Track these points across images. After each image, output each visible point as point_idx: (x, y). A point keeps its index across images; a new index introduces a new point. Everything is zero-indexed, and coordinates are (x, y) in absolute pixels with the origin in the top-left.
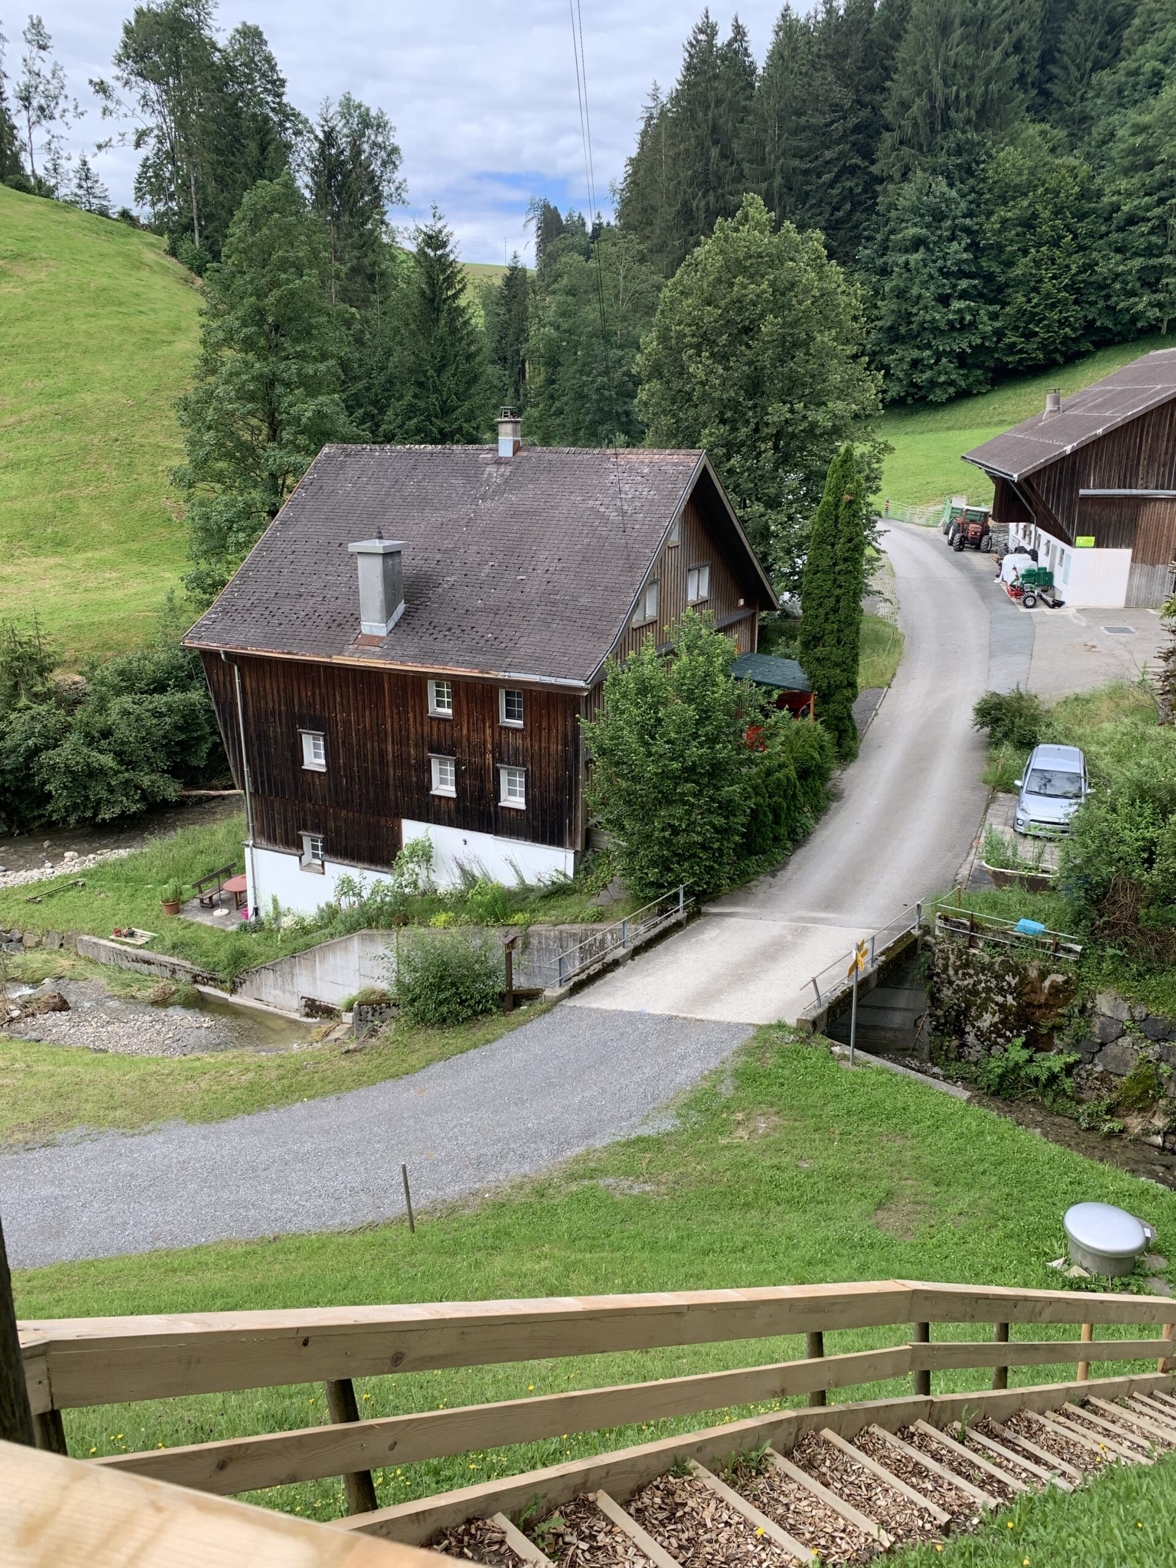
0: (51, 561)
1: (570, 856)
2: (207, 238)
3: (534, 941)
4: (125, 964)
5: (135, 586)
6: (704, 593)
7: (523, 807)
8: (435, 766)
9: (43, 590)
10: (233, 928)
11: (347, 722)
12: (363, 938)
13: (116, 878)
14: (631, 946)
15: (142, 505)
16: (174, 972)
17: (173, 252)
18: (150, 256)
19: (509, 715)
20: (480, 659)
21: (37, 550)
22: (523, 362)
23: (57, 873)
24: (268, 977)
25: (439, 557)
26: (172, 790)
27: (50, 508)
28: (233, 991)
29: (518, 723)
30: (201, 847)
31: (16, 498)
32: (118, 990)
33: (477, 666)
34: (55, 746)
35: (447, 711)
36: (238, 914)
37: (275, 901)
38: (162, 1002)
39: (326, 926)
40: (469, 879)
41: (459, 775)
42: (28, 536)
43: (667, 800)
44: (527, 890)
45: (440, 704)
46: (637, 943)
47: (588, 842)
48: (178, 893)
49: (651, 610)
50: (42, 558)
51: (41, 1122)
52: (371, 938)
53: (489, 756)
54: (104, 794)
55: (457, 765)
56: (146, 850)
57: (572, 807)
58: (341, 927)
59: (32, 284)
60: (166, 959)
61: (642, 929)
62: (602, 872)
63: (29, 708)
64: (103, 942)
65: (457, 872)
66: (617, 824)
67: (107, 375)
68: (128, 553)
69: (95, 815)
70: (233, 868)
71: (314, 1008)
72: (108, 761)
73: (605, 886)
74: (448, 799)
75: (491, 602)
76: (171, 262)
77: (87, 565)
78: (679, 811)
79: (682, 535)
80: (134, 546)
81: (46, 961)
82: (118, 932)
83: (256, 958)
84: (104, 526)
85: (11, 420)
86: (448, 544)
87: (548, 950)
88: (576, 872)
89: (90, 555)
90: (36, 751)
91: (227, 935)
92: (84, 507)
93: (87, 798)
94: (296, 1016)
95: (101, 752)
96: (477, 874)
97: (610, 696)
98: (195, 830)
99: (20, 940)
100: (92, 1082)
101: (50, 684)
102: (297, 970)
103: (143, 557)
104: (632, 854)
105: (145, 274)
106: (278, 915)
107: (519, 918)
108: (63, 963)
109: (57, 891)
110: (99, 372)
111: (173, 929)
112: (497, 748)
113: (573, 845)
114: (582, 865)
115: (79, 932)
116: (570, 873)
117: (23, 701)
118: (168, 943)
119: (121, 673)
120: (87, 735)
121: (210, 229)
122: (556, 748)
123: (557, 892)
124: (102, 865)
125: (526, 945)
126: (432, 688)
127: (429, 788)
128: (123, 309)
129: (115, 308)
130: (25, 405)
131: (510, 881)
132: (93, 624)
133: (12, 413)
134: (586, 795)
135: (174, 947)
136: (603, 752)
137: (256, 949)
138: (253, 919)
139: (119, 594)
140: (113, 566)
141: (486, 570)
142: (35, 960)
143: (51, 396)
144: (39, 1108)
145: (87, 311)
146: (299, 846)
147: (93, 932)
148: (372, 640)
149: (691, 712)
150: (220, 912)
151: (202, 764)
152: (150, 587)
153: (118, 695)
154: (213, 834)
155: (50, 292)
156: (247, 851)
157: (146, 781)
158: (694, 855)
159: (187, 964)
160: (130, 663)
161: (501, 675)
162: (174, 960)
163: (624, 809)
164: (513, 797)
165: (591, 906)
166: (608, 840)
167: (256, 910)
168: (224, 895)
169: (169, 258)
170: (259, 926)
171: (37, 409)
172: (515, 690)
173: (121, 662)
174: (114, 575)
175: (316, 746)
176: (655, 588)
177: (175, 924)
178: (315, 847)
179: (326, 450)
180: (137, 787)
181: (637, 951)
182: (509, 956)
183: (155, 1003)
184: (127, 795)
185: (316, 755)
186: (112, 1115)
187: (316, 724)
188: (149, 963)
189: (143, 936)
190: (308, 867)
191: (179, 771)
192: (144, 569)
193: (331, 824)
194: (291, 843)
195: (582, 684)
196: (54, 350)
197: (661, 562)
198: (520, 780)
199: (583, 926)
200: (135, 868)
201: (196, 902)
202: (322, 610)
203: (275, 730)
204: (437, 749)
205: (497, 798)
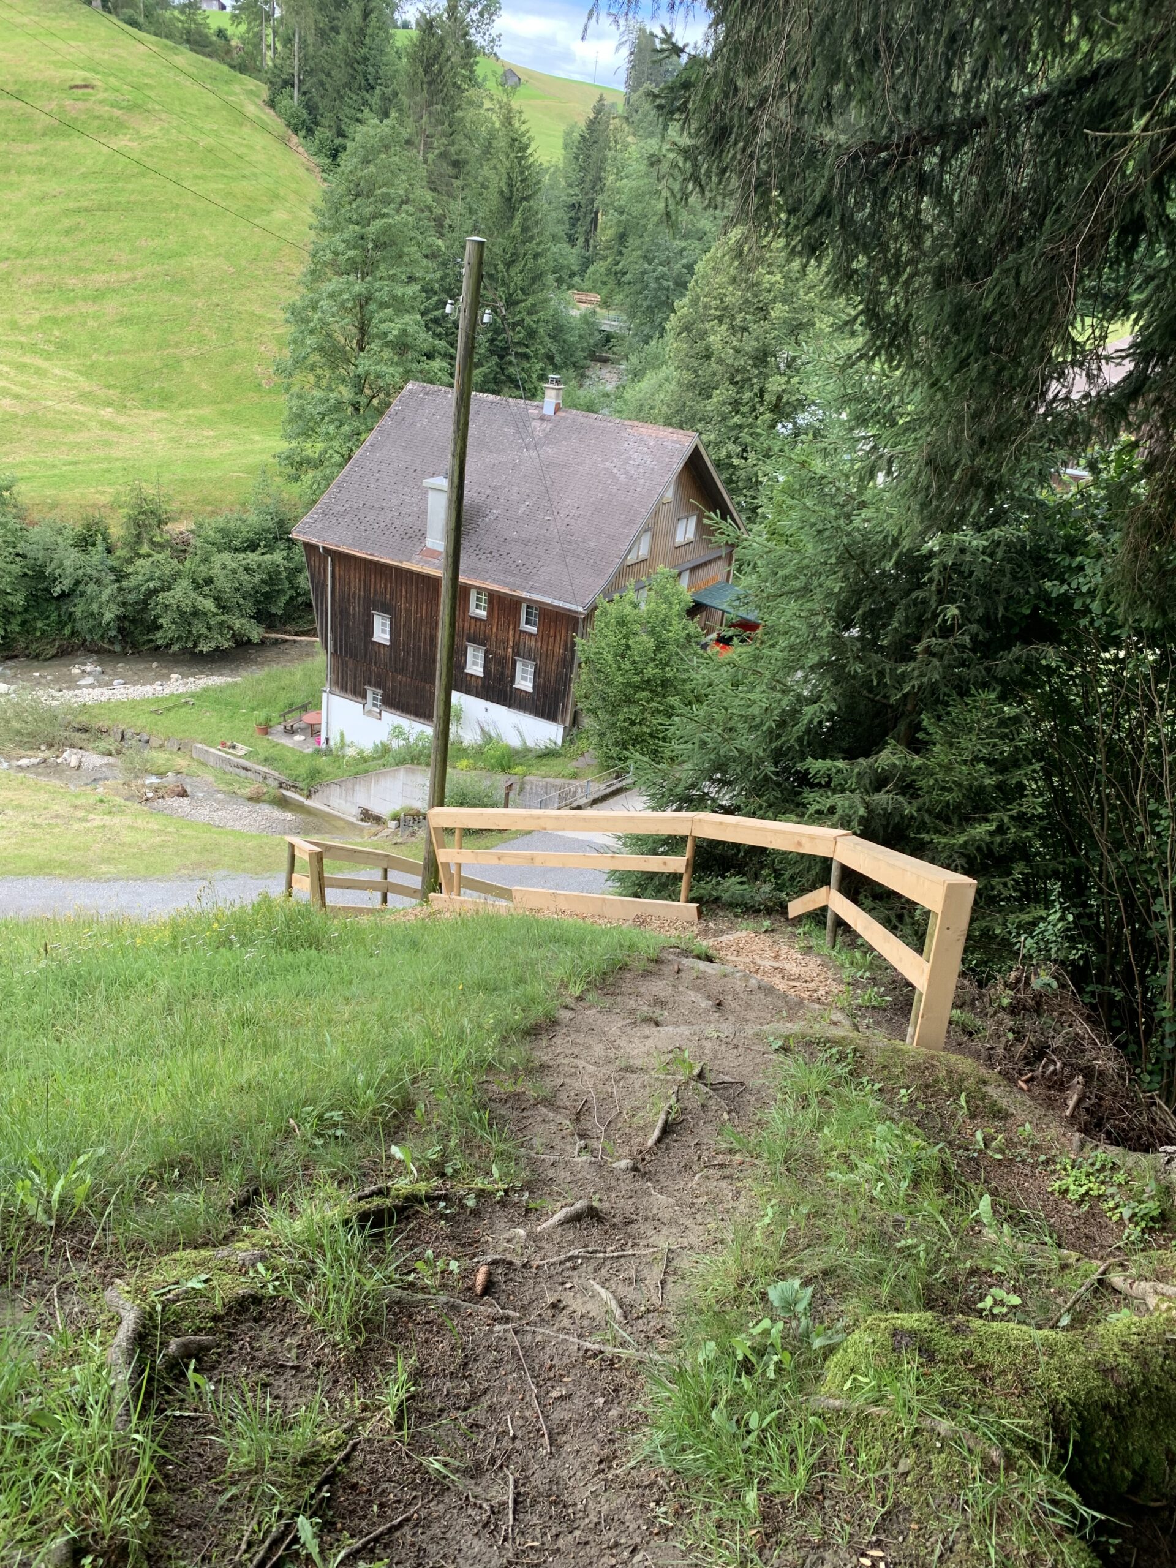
0: (159, 415)
1: (561, 730)
2: (305, 93)
3: (528, 787)
4: (228, 768)
5: (229, 447)
6: (691, 535)
7: (531, 690)
8: (470, 651)
9: (151, 442)
10: (309, 751)
11: (408, 611)
12: (407, 770)
13: (217, 701)
14: (591, 798)
15: (238, 369)
16: (265, 778)
17: (272, 104)
18: (251, 109)
19: (528, 622)
20: (510, 579)
21: (146, 403)
22: (597, 213)
23: (167, 691)
24: (336, 790)
25: (488, 492)
26: (256, 633)
27: (157, 364)
28: (309, 797)
29: (533, 629)
30: (282, 684)
31: (128, 352)
32: (222, 787)
33: (507, 585)
34: (169, 589)
35: (483, 613)
36: (312, 740)
37: (342, 735)
38: (255, 799)
39: (380, 758)
40: (487, 738)
41: (487, 661)
42: (139, 389)
43: (629, 701)
44: (528, 750)
45: (478, 606)
46: (596, 796)
47: (575, 721)
48: (268, 720)
49: (643, 551)
50: (150, 412)
51: (197, 865)
52: (413, 771)
53: (510, 650)
54: (205, 631)
55: (487, 653)
56: (238, 679)
57: (565, 694)
58: (391, 760)
59: (147, 138)
60: (259, 768)
61: (603, 786)
62: (582, 744)
63: (149, 556)
64: (212, 750)
65: (479, 731)
66: (594, 711)
67: (212, 240)
68: (223, 413)
69: (195, 646)
70: (311, 704)
71: (366, 815)
72: (209, 605)
73: (582, 754)
74: (477, 677)
75: (523, 535)
76: (269, 116)
77: (189, 422)
78: (636, 709)
79: (675, 493)
80: (229, 407)
81: (168, 760)
82: (223, 744)
83: (328, 774)
84: (204, 386)
85: (126, 277)
86: (497, 483)
87: (537, 795)
88: (564, 742)
89: (191, 412)
90: (154, 592)
91: (305, 756)
92: (187, 366)
93: (190, 632)
94: (354, 820)
95: (205, 596)
96: (493, 734)
97: (598, 622)
98: (275, 668)
99: (148, 742)
100: (225, 845)
101: (167, 537)
102: (357, 788)
103: (236, 418)
104: (602, 735)
105: (246, 130)
106: (343, 745)
107: (519, 769)
108: (181, 762)
109: (173, 707)
110: (205, 237)
111: (263, 745)
112: (516, 645)
113: (563, 722)
114: (569, 737)
115: (194, 740)
116: (559, 742)
117: (145, 549)
118: (262, 757)
119: (222, 530)
120: (194, 581)
121: (308, 85)
122: (559, 651)
123: (548, 754)
124: (206, 690)
125: (522, 789)
126: (473, 595)
127: (464, 667)
128: (227, 173)
129: (221, 171)
130: (138, 262)
131: (515, 742)
132: (195, 480)
133: (128, 269)
134: (576, 689)
135: (266, 760)
136: (587, 661)
137: (328, 769)
138: (324, 746)
139: (215, 453)
140: (211, 425)
141: (523, 508)
142: (160, 758)
143: (162, 256)
144: (194, 856)
145: (196, 172)
146: (364, 697)
147: (203, 742)
148: (433, 553)
149: (651, 643)
150: (299, 738)
151: (280, 612)
152: (242, 448)
153: (219, 552)
154: (291, 674)
155: (163, 150)
156: (324, 695)
157: (237, 624)
158: (644, 740)
159: (276, 774)
160: (228, 522)
161: (524, 594)
162: (266, 770)
163: (599, 703)
164: (524, 683)
165: (571, 766)
166: (587, 722)
167: (327, 740)
168: (302, 725)
169: (268, 110)
170: (328, 752)
171: (149, 268)
172: (531, 605)
173: (220, 521)
174: (211, 433)
175: (383, 624)
176: (649, 534)
177: (265, 743)
178: (375, 699)
179: (409, 386)
180: (230, 628)
181: (595, 802)
182: (507, 795)
183: (250, 799)
184: (221, 634)
185: (383, 631)
186: (242, 866)
187: (385, 609)
188: (247, 769)
189: (242, 749)
190: (369, 713)
191: (262, 617)
192: (236, 429)
193: (389, 684)
194: (359, 693)
195: (581, 609)
196: (165, 211)
197: (656, 515)
198: (531, 670)
199: (563, 781)
200: (232, 696)
201: (280, 728)
202: (397, 523)
203: (355, 608)
204: (473, 640)
205: (513, 681)
